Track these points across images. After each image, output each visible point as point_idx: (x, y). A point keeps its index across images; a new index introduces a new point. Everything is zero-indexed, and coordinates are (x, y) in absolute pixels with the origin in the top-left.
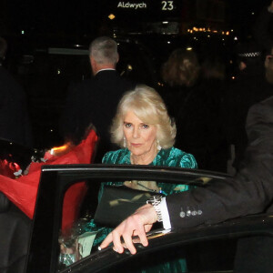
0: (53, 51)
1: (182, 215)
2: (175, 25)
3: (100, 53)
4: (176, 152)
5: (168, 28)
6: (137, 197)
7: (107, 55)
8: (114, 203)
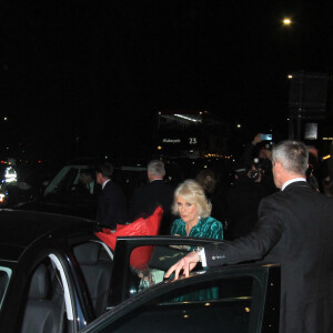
0: (124, 168)
1: (214, 258)
2: (197, 153)
3: (154, 170)
4: (211, 219)
5: (193, 154)
6: (176, 255)
7: (158, 170)
8: (162, 259)
